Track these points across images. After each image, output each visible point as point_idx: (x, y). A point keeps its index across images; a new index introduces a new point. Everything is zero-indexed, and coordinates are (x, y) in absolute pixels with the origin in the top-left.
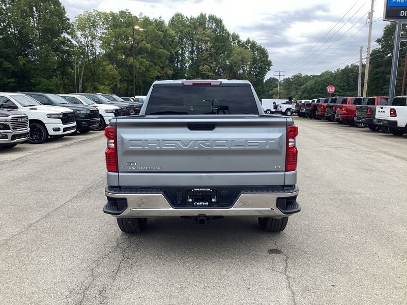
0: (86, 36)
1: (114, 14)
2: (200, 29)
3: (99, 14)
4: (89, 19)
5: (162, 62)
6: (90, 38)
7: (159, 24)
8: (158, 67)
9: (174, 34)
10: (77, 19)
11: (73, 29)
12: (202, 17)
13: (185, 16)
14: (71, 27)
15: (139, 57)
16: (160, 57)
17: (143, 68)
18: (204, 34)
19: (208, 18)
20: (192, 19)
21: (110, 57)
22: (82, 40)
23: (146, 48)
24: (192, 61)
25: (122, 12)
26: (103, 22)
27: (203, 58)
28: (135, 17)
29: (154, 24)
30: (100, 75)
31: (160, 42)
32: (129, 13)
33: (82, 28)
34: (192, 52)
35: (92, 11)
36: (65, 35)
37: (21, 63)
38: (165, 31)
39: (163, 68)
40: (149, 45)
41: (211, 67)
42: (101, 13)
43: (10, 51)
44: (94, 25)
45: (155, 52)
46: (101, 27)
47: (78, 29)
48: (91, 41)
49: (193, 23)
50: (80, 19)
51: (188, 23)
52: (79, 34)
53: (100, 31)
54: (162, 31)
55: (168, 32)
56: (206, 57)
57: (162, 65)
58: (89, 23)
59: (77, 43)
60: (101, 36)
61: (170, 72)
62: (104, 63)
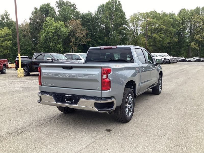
0: (133, 25)
1: (147, 13)
2: (196, 16)
3: (141, 14)
4: (135, 17)
5: (171, 35)
6: (136, 26)
7: (172, 15)
8: (169, 38)
9: (180, 20)
10: (130, 17)
11: (128, 23)
12: (198, 8)
13: (187, 9)
14: (127, 21)
15: (159, 33)
16: (171, 32)
17: (161, 38)
18: (198, 18)
19: (201, 9)
20: (191, 10)
21: (144, 34)
22: (132, 27)
23: (163, 28)
24: (190, 33)
25: (152, 12)
26: (142, 18)
27: (197, 31)
28: (159, 13)
29: (169, 16)
30: (139, 43)
31: (171, 25)
32: (155, 12)
33: (132, 22)
34: (191, 28)
35: (137, 13)
36: (124, 26)
37: (105, 40)
38: (174, 19)
39: (172, 38)
40: (164, 27)
41: (202, 36)
42: (142, 13)
43: (101, 35)
44: (138, 20)
45: (168, 30)
46: (141, 20)
47: (130, 22)
48: (136, 28)
49: (192, 13)
50: (131, 18)
51: (188, 13)
52: (131, 25)
53: (141, 22)
54: (173, 19)
55: (176, 19)
56: (198, 31)
57: (171, 36)
58: (136, 19)
59: (130, 29)
60: (141, 25)
61: (176, 40)
62: (141, 38)
